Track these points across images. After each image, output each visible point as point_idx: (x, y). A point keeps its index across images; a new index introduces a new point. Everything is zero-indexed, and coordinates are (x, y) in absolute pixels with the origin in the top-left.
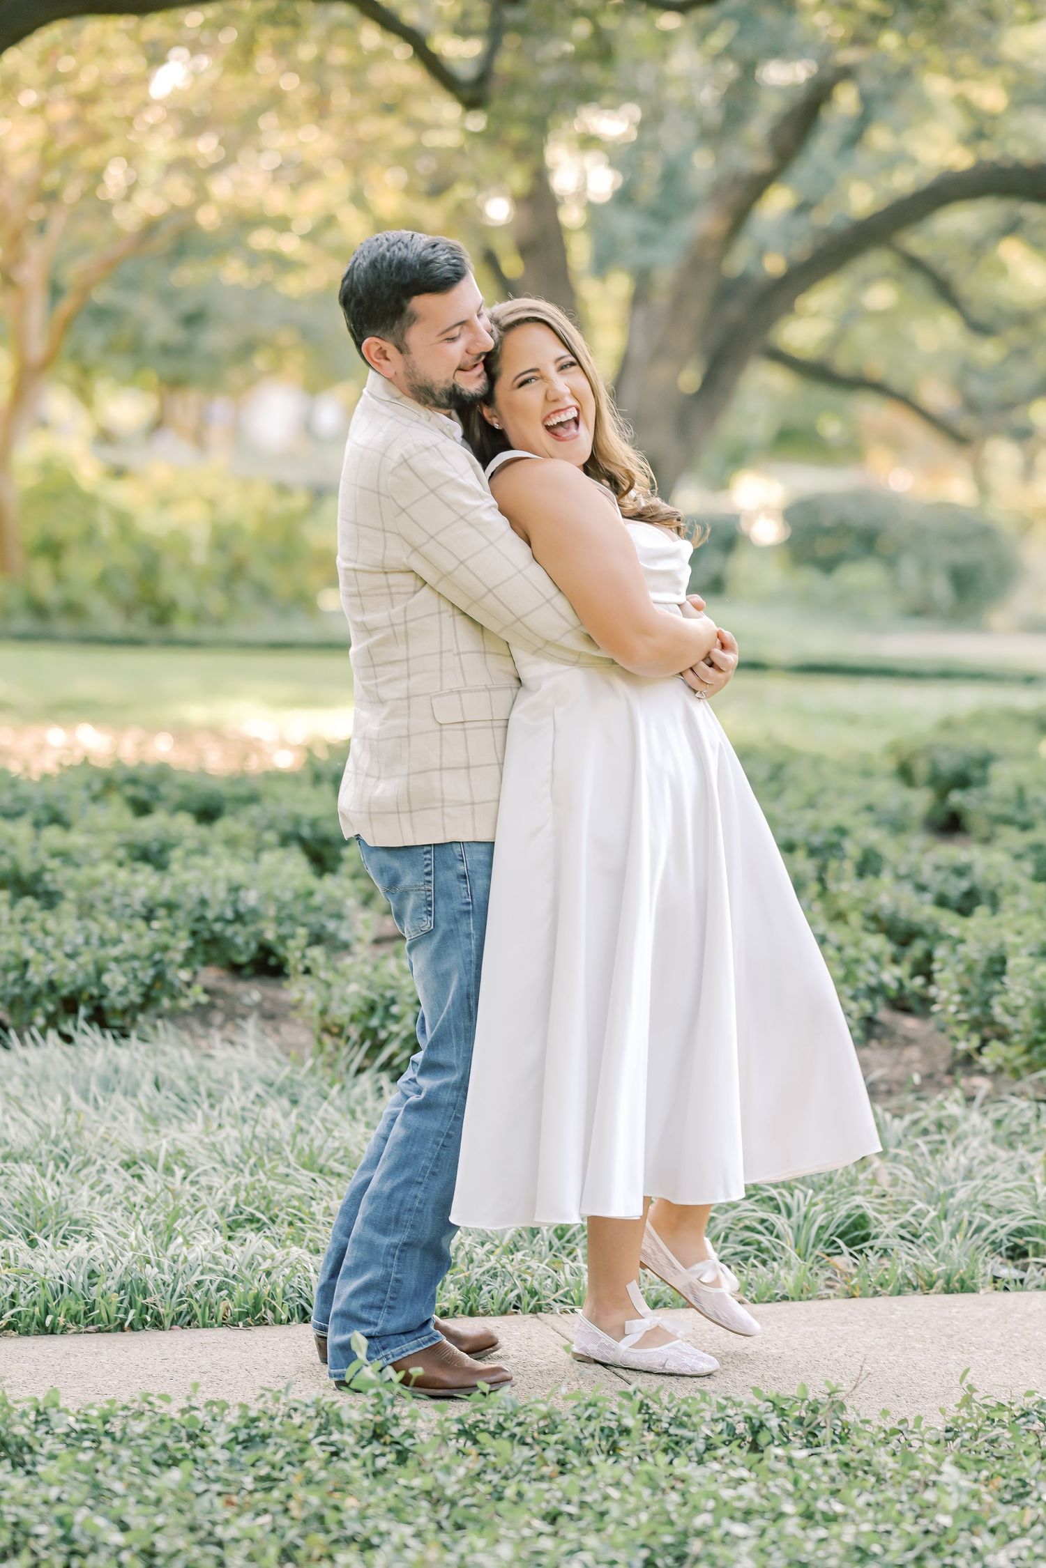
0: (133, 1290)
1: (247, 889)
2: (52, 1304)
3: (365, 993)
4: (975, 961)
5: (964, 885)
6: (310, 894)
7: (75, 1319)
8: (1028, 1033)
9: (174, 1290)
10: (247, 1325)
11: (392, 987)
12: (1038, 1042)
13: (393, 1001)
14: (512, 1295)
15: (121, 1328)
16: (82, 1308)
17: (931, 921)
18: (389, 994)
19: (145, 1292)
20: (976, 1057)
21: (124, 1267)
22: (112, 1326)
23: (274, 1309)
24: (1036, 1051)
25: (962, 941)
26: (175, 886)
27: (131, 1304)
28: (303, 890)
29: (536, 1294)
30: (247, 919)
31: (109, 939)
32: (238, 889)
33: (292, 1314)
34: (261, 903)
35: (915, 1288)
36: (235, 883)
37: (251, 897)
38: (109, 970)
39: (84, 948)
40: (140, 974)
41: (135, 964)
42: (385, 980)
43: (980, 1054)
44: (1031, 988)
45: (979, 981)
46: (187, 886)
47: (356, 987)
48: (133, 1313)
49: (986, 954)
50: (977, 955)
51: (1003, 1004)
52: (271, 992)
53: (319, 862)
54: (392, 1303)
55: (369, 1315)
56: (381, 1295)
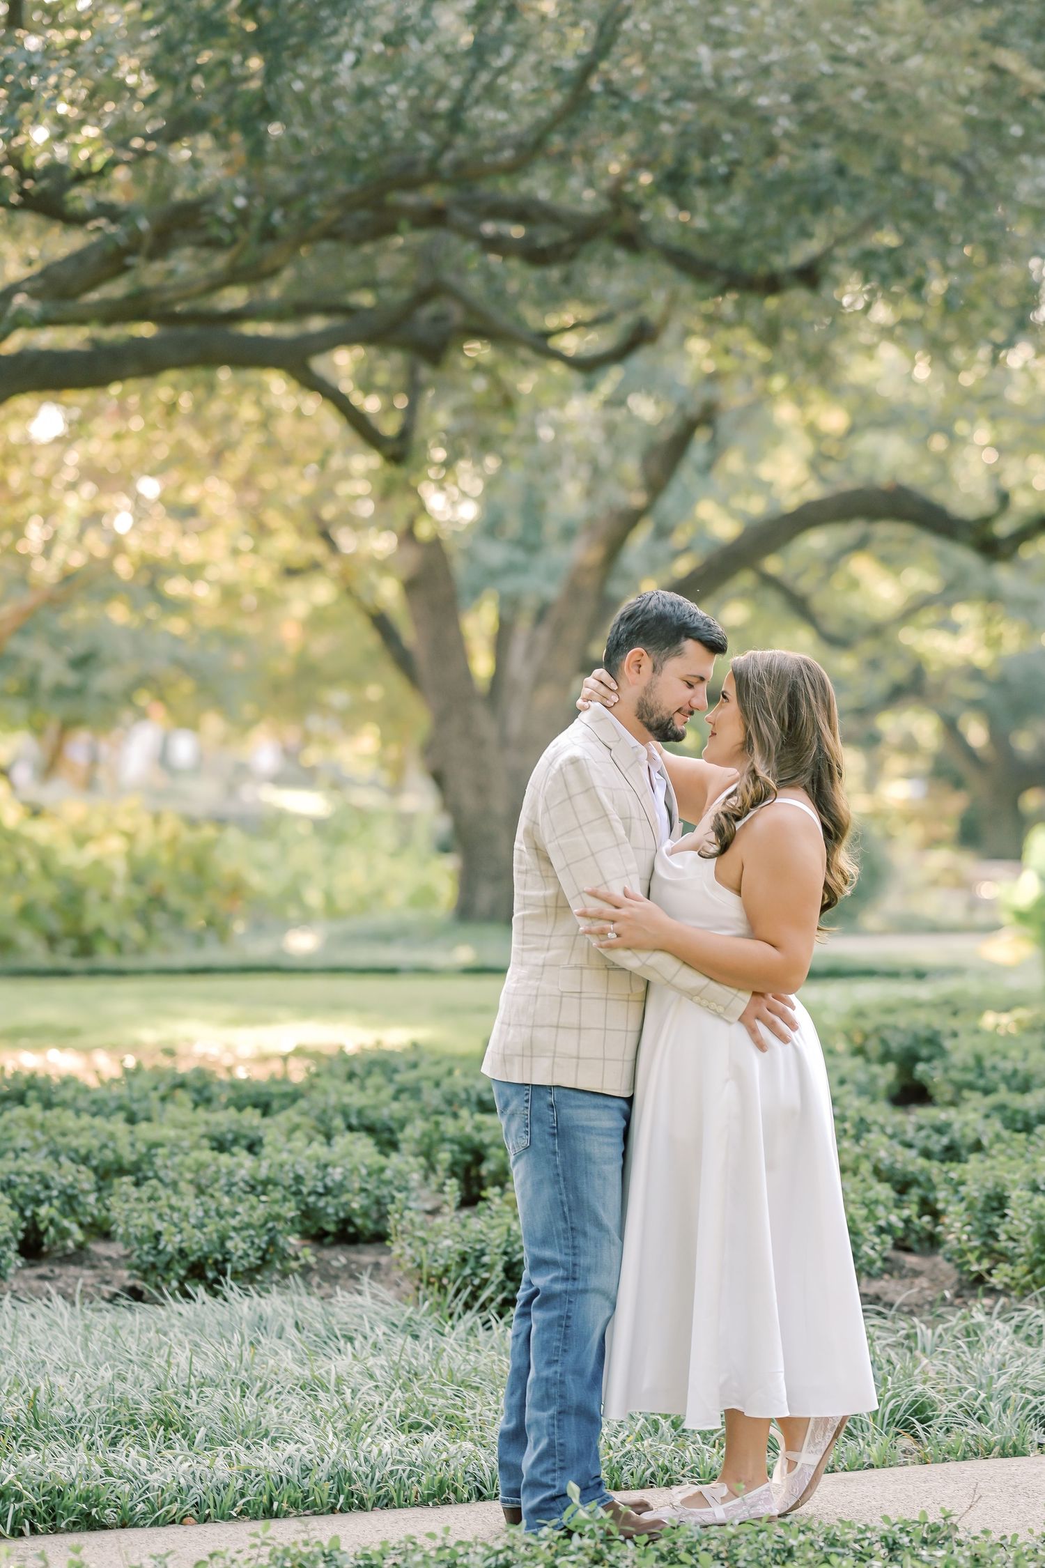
0: (340, 1479)
1: (335, 1167)
2: (275, 1493)
3: (458, 1246)
4: (975, 1198)
5: (945, 1141)
6: (382, 1170)
7: (294, 1504)
8: (1031, 1255)
9: (373, 1479)
10: (435, 1504)
11: (482, 1241)
12: (1040, 1262)
13: (482, 1253)
14: (648, 1473)
15: (332, 1510)
16: (301, 1495)
17: (922, 1171)
18: (478, 1247)
19: (350, 1480)
20: (987, 1277)
21: (332, 1460)
22: (325, 1510)
23: (455, 1491)
24: (1038, 1271)
25: (962, 1183)
26: (271, 1166)
27: (339, 1491)
28: (375, 1167)
29: (667, 1471)
30: (335, 1192)
31: (226, 1212)
32: (326, 1166)
33: (470, 1495)
34: (345, 1178)
35: (976, 1454)
36: (323, 1161)
37: (337, 1174)
38: (231, 1238)
39: (206, 1221)
40: (256, 1241)
41: (252, 1232)
42: (473, 1235)
43: (990, 1275)
44: (1030, 1216)
45: (980, 1215)
46: (281, 1166)
47: (448, 1242)
48: (342, 1498)
49: (984, 1192)
50: (976, 1194)
51: (1007, 1232)
52: (354, 1257)
53: (388, 1143)
54: (562, 1464)
55: (547, 1479)
56: (552, 1461)
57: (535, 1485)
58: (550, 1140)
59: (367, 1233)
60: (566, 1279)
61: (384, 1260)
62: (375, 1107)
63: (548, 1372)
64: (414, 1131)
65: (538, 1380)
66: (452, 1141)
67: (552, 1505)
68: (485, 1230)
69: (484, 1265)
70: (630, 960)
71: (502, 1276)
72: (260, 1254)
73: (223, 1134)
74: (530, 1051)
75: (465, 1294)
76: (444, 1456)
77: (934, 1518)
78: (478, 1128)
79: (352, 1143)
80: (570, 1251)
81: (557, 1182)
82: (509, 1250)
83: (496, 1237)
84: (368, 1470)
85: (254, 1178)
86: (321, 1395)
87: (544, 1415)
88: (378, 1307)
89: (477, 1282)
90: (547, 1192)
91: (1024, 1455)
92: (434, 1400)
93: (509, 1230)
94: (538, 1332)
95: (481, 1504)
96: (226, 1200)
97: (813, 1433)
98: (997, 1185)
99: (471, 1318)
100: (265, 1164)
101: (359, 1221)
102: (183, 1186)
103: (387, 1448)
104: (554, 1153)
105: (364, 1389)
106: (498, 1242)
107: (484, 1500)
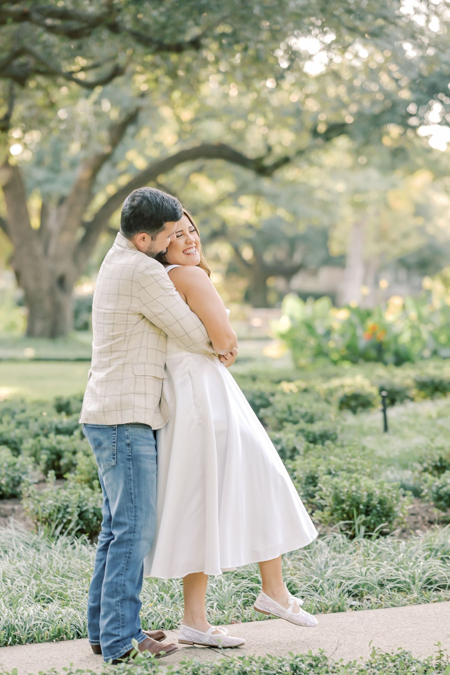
0: (9, 629)
3: (55, 504)
4: (302, 478)
6: (15, 464)
8: (331, 506)
9: (25, 629)
10: (57, 641)
11: (67, 501)
12: (335, 510)
13: (67, 507)
15: (6, 645)
18: (65, 504)
19: (14, 629)
21: (5, 620)
23: (66, 634)
24: (335, 514)
27: (9, 635)
28: (12, 463)
29: (170, 622)
33: (74, 636)
35: (320, 611)
42: (63, 498)
44: (331, 488)
45: (304, 486)
47: (50, 502)
48: (10, 639)
49: (306, 475)
50: (301, 476)
51: (319, 495)
53: (16, 451)
54: (123, 625)
55: (115, 632)
56: (118, 623)
59: (8, 495)
61: (16, 507)
62: (8, 432)
63: (115, 580)
64: (28, 444)
66: (47, 449)
67: (118, 644)
68: (68, 496)
69: (68, 513)
71: (77, 518)
75: (60, 528)
76: (60, 616)
77: (315, 653)
78: (59, 443)
82: (80, 505)
83: (74, 499)
84: (22, 624)
87: (113, 600)
88: (18, 534)
89: (65, 521)
91: (343, 611)
92: (51, 584)
93: (80, 495)
95: (79, 640)
98: (311, 471)
99: (63, 539)
101: (4, 489)
103: (32, 613)
105: (17, 580)
106: (75, 501)
107: (80, 638)
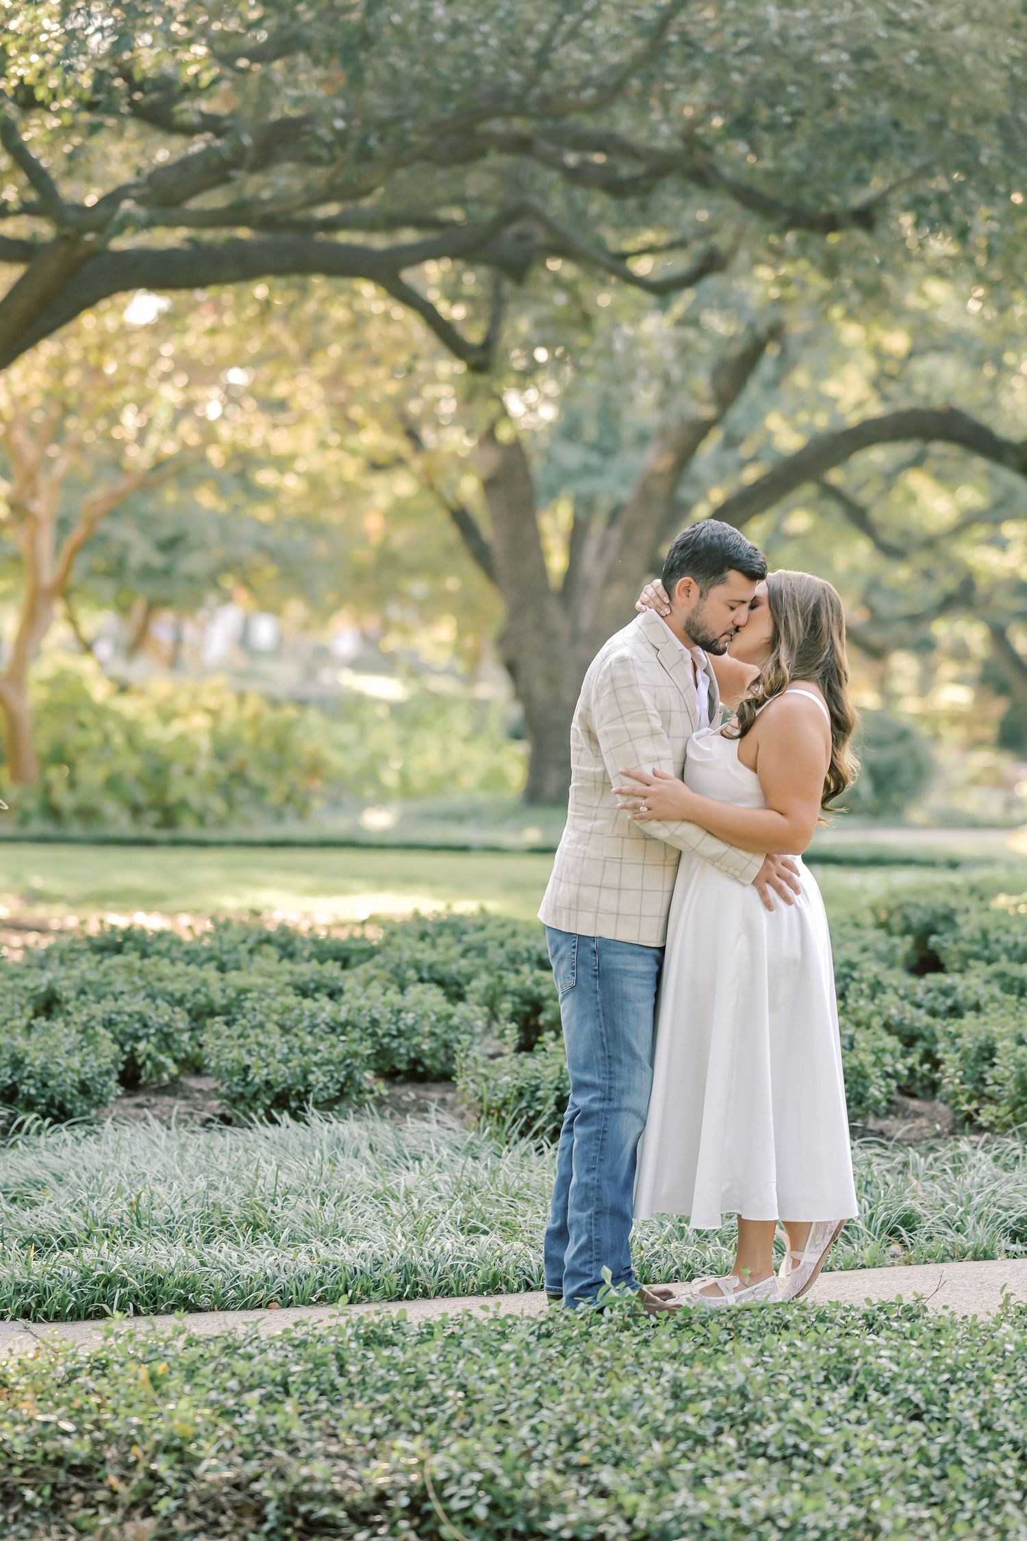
0: (407, 1271)
1: (407, 1012)
2: (350, 1283)
3: (516, 1082)
4: (969, 1049)
5: (949, 1002)
6: (450, 1016)
7: (367, 1293)
8: (1013, 1097)
9: (436, 1272)
10: (489, 1294)
11: (537, 1078)
12: (1021, 1103)
13: (537, 1088)
14: (674, 1270)
15: (400, 1298)
16: (372, 1284)
17: (928, 1027)
18: (533, 1083)
19: (415, 1272)
20: (975, 1116)
22: (393, 1297)
23: (507, 1283)
25: (959, 1036)
26: (349, 1010)
27: (406, 1282)
28: (444, 1014)
29: (690, 1268)
30: (408, 1035)
31: (309, 1050)
32: (400, 1011)
33: (520, 1287)
34: (416, 1022)
35: (952, 1258)
36: (396, 1007)
37: (409, 1018)
38: (313, 1072)
39: (291, 1056)
40: (336, 1075)
41: (332, 1068)
42: (530, 1073)
43: (978, 1114)
44: (1013, 1064)
45: (972, 1064)
46: (359, 1010)
47: (507, 1078)
48: (408, 1288)
49: (977, 1044)
50: (970, 1046)
51: (993, 1077)
52: (422, 1093)
53: (456, 994)
54: (599, 1256)
55: (585, 1269)
56: (589, 1254)
57: (575, 1274)
58: (592, 981)
59: (435, 1072)
60: (602, 1100)
62: (445, 963)
63: (585, 1179)
64: (479, 984)
65: (579, 1185)
66: (513, 993)
67: (589, 1291)
68: (540, 1068)
69: (538, 1099)
70: (661, 831)
71: (554, 1108)
72: (338, 1086)
73: (305, 983)
74: (575, 906)
75: (520, 1124)
76: (498, 1253)
77: (908, 1301)
78: (537, 983)
79: (424, 993)
80: (607, 1076)
81: (598, 1017)
83: (550, 1074)
84: (431, 1264)
85: (334, 1020)
86: (392, 1203)
87: (584, 1215)
88: (444, 1133)
89: (531, 1113)
90: (589, 1026)
91: (993, 1258)
92: (491, 1209)
93: (561, 1069)
94: (579, 1144)
95: (529, 1294)
96: (309, 1039)
97: (814, 1236)
98: (988, 1038)
99: (526, 1144)
100: (344, 1009)
101: (428, 1062)
102: (270, 1026)
103: (448, 1246)
104: (596, 992)
105: (428, 1200)
106: (551, 1078)
107: (532, 1290)
